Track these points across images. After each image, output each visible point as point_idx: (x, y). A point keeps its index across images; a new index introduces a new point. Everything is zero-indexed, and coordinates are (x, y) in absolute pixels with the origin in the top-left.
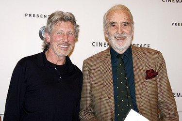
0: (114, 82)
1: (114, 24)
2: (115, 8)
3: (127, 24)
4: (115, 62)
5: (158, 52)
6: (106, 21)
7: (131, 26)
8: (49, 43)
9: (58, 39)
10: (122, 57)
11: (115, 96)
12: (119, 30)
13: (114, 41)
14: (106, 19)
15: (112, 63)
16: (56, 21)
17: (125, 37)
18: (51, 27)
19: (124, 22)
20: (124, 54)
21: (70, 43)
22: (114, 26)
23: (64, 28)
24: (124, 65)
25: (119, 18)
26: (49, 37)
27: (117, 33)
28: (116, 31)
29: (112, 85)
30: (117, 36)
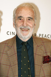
1: (21, 18)
2: (23, 6)
3: (31, 19)
4: (20, 48)
6: (15, 15)
7: (34, 21)
10: (26, 44)
12: (25, 23)
13: (20, 31)
14: (15, 13)
15: (17, 49)
17: (29, 29)
19: (29, 17)
20: (27, 42)
22: (21, 19)
24: (27, 50)
25: (26, 14)
27: (23, 25)
28: (22, 23)
30: (23, 27)
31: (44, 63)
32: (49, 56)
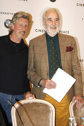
1: (50, 19)
5: (72, 37)
8: (13, 30)
17: (56, 27)
20: (54, 37)
24: (54, 43)
25: (53, 16)
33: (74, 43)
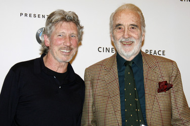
0: (121, 94)
1: (120, 27)
3: (135, 27)
4: (122, 71)
5: (172, 62)
6: (112, 23)
7: (141, 29)
8: (48, 47)
9: (59, 42)
10: (131, 65)
11: (122, 110)
12: (126, 33)
13: (120, 46)
14: (112, 20)
15: (118, 72)
16: (57, 21)
17: (133, 42)
18: (50, 28)
19: (132, 25)
20: (133, 61)
21: (72, 47)
22: (120, 28)
23: (66, 29)
24: (133, 74)
25: (127, 20)
26: (48, 40)
28: (121, 34)
29: (119, 96)
30: (123, 40)
31: (159, 92)
32: (166, 81)
33: (174, 73)
